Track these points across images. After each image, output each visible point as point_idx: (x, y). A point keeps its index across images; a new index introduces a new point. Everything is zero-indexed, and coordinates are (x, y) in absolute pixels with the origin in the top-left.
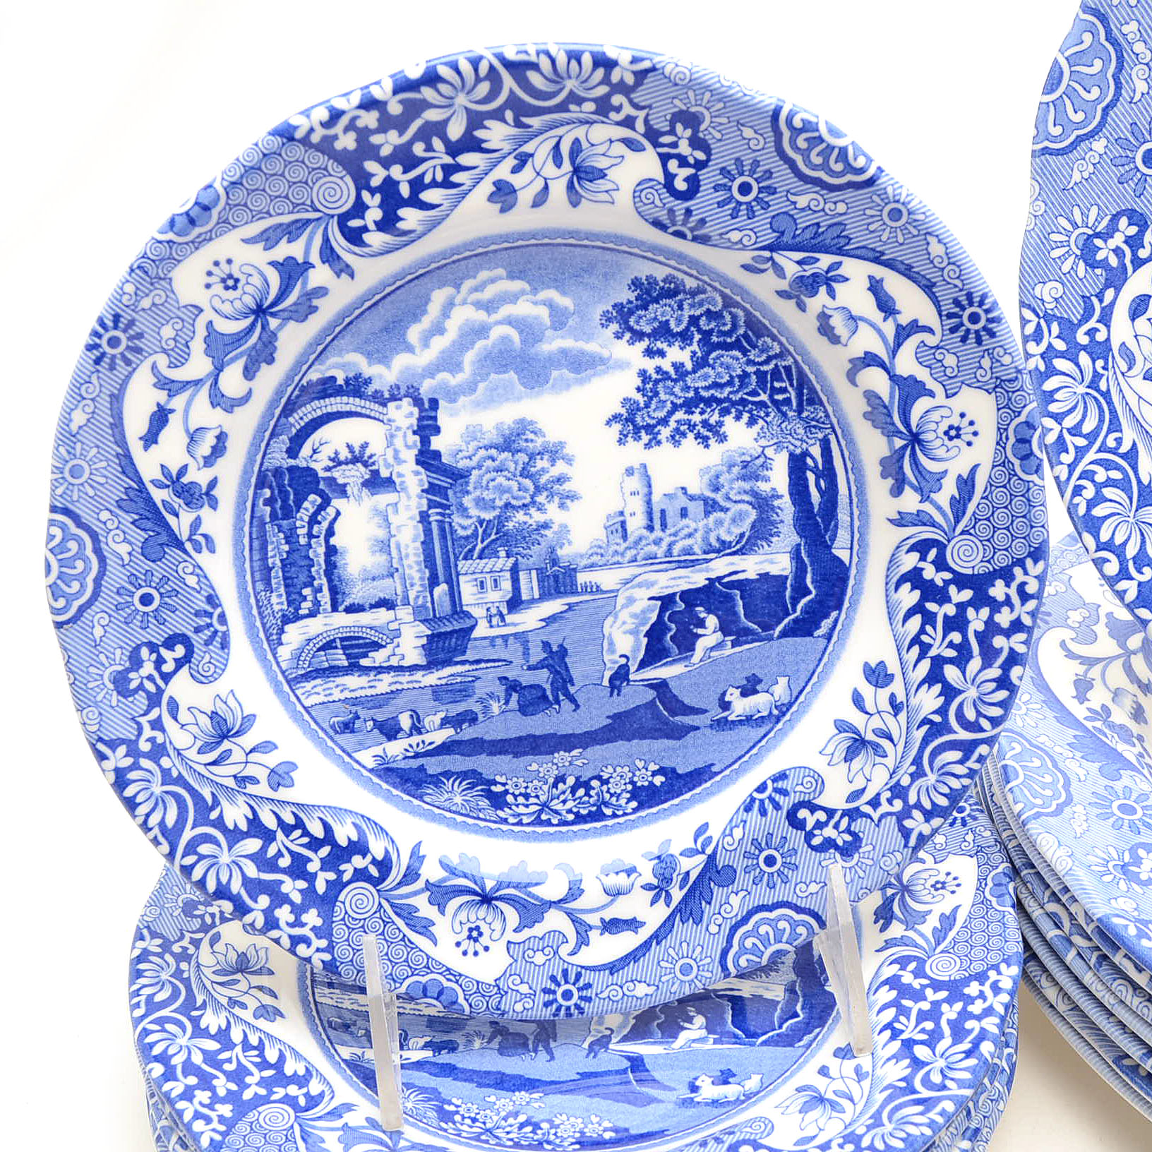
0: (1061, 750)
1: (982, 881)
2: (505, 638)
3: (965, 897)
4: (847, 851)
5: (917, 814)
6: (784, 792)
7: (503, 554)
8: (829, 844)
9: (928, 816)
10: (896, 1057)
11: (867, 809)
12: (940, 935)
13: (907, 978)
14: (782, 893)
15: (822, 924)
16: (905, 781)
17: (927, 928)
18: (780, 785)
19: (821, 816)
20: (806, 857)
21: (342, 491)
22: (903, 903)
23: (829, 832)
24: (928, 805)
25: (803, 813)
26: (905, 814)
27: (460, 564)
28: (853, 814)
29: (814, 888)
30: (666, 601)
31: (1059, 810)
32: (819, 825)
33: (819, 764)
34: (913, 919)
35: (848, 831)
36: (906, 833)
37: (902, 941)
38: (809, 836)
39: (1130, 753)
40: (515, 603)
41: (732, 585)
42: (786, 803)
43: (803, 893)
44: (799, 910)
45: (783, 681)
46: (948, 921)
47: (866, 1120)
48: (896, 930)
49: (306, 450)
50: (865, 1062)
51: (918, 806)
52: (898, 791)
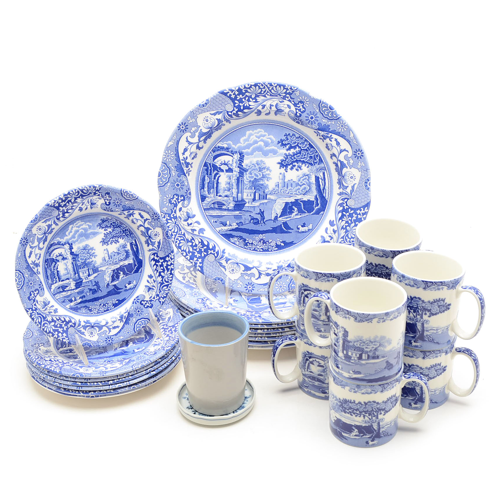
0: (182, 288)
1: (174, 311)
2: (88, 281)
3: (171, 314)
4: (151, 307)
5: (161, 298)
6: (139, 299)
7: (86, 267)
8: (148, 306)
9: (163, 298)
10: (167, 337)
11: (153, 299)
12: (169, 320)
13: (165, 327)
14: (142, 316)
15: (149, 320)
16: (158, 293)
17: (166, 320)
18: (138, 298)
19: (146, 302)
20: (144, 309)
21: (58, 261)
22: (161, 318)
23: (147, 304)
24: (163, 297)
25: (142, 302)
26: (160, 299)
27: (79, 270)
28: (151, 301)
29: (147, 314)
30: (114, 271)
31: (184, 296)
32: (146, 304)
33: (144, 293)
34: (163, 320)
35: (151, 304)
36: (160, 302)
37: (163, 323)
38: (144, 306)
39: (194, 286)
40: (89, 275)
41: (124, 266)
42: (139, 301)
43: (145, 316)
44: (145, 319)
45: (135, 281)
46: (170, 318)
47: (164, 344)
48: (161, 321)
49: (52, 255)
50: (162, 339)
51: (161, 297)
52: (158, 295)
